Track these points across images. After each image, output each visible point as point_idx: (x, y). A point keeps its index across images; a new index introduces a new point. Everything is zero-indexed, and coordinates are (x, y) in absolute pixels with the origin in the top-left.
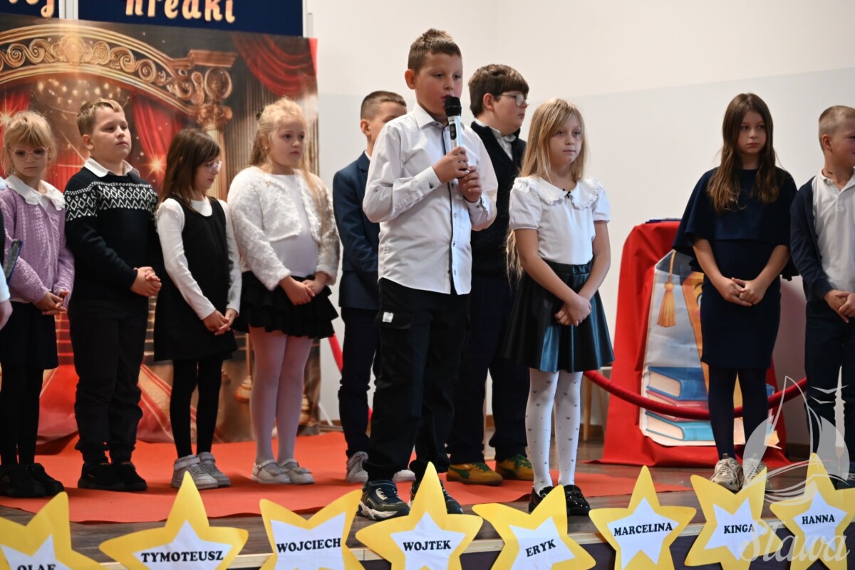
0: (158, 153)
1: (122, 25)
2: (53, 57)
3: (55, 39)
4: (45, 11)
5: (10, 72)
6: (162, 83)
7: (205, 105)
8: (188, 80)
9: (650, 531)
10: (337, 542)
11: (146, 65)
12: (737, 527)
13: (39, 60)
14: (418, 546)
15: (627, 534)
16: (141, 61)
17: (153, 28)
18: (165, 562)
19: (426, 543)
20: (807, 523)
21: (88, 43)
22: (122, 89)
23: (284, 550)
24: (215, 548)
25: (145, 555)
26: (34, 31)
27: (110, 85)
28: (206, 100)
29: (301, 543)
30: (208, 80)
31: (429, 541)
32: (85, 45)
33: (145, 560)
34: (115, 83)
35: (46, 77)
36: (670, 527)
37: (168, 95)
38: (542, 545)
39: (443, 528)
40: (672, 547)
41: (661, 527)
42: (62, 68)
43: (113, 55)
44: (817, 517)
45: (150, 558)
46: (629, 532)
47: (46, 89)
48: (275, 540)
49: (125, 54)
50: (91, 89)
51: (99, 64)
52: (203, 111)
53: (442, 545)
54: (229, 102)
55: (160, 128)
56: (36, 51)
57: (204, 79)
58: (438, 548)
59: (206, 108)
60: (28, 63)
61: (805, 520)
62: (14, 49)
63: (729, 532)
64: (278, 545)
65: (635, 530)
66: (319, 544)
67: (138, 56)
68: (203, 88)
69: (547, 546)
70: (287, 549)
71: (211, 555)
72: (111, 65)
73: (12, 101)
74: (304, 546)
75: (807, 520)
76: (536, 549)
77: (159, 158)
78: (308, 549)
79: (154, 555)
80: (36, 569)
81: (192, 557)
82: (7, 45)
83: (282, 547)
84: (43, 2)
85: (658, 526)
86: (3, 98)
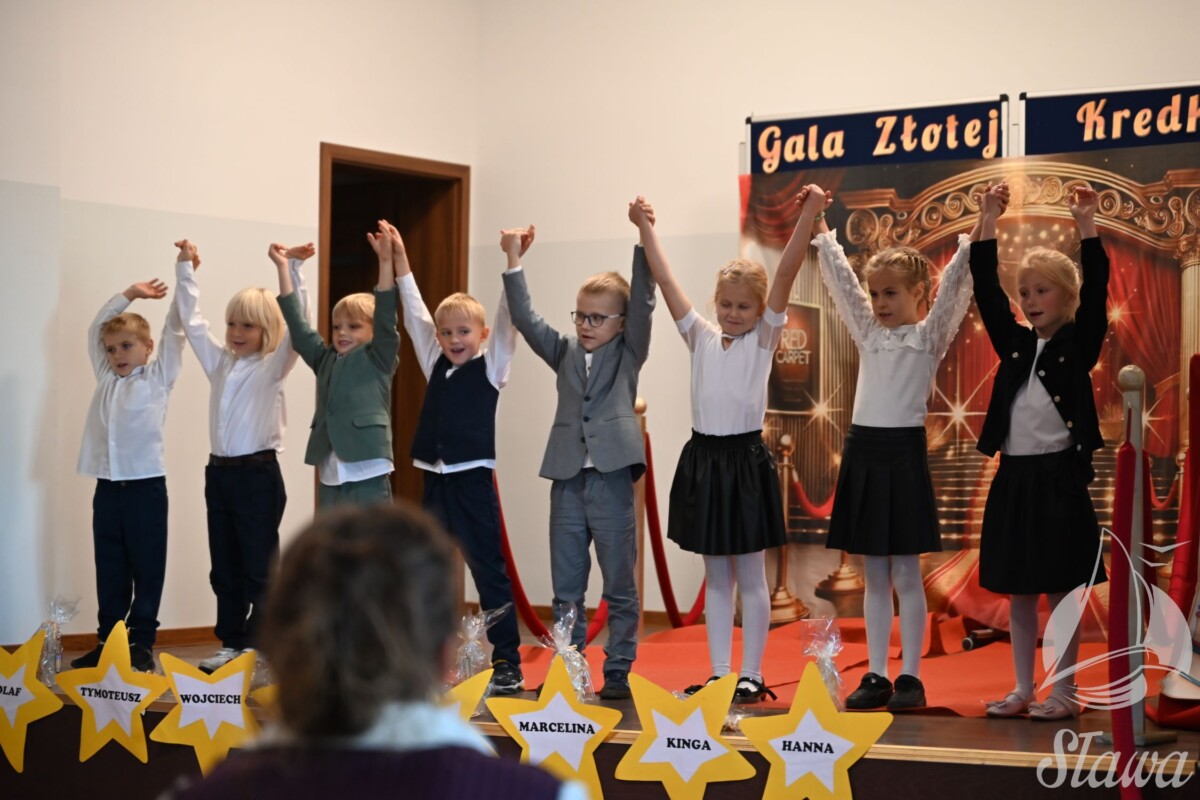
0: (1118, 299)
1: (1077, 154)
4: (988, 151)
5: (948, 224)
6: (1128, 215)
7: (1186, 236)
8: (1164, 208)
9: (567, 731)
10: (237, 699)
11: (1109, 196)
12: (684, 740)
15: (537, 730)
17: (1118, 150)
18: (97, 698)
20: (789, 749)
21: (1035, 181)
23: (188, 701)
24: (135, 690)
25: (84, 689)
26: (975, 176)
27: (1061, 225)
28: (1187, 229)
29: (205, 696)
30: (1190, 204)
32: (1031, 183)
33: (84, 694)
34: (1066, 223)
36: (591, 730)
37: (1134, 230)
40: (595, 754)
41: (581, 728)
43: (1066, 191)
44: (806, 744)
45: (87, 692)
46: (539, 728)
50: (1035, 233)
51: (1047, 203)
52: (1183, 244)
55: (1123, 270)
57: (1184, 204)
59: (1186, 239)
60: (967, 212)
61: (786, 746)
62: (953, 199)
63: (674, 746)
64: (182, 696)
65: (548, 727)
66: (221, 699)
68: (1182, 216)
70: (191, 701)
71: (130, 696)
74: (207, 698)
75: (789, 746)
77: (1119, 306)
78: (212, 702)
79: (90, 691)
80: (8, 690)
81: (116, 696)
82: (946, 196)
83: (185, 698)
84: (984, 141)
85: (577, 727)
86: (940, 255)
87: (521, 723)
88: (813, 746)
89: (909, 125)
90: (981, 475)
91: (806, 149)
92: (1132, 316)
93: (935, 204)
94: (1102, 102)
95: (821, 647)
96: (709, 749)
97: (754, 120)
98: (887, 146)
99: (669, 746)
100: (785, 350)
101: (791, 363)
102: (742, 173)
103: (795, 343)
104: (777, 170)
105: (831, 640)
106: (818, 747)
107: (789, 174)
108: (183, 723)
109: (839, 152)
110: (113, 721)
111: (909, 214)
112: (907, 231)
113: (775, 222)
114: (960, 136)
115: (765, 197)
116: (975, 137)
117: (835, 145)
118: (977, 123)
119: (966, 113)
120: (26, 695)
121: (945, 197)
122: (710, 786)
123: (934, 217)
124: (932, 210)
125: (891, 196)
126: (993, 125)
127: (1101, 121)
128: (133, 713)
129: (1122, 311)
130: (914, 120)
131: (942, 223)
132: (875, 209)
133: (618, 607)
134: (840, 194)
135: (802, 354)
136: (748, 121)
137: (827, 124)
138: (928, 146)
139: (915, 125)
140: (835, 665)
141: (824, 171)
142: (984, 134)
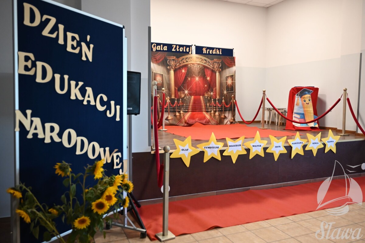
0: (208, 76)
1: (203, 55)
2: (191, 60)
4: (190, 53)
6: (209, 65)
8: (214, 64)
9: (299, 144)
10: (240, 145)
11: (207, 62)
12: (315, 143)
13: (189, 61)
14: (255, 146)
15: (294, 144)
17: (208, 55)
18: (208, 149)
20: (329, 142)
21: (197, 58)
22: (203, 66)
23: (230, 147)
24: (218, 146)
25: (205, 147)
26: (188, 56)
28: (217, 68)
29: (234, 145)
34: (201, 65)
35: (190, 64)
36: (302, 143)
37: (210, 67)
39: (260, 143)
40: (303, 147)
42: (193, 62)
43: (201, 60)
45: (206, 148)
47: (190, 66)
48: (229, 145)
49: (203, 60)
50: (197, 66)
51: (199, 62)
52: (216, 69)
53: (260, 146)
54: (220, 68)
55: (209, 72)
60: (187, 61)
62: (185, 59)
66: (237, 146)
67: (205, 60)
68: (216, 65)
71: (217, 147)
72: (201, 62)
76: (277, 147)
79: (207, 147)
80: (185, 150)
81: (213, 148)
84: (189, 51)
86: (183, 67)
89: (178, 47)
90: (190, 101)
91: (160, 48)
92: (210, 79)
94: (206, 48)
96: (318, 144)
97: (151, 42)
98: (174, 50)
100: (157, 81)
101: (158, 83)
103: (159, 80)
104: (155, 51)
106: (332, 141)
107: (157, 52)
108: (229, 151)
109: (166, 49)
110: (212, 153)
111: (178, 61)
112: (178, 63)
113: (155, 60)
114: (186, 50)
115: (154, 55)
117: (165, 48)
118: (188, 48)
119: (187, 46)
120: (190, 150)
121: (183, 59)
122: (318, 149)
124: (181, 61)
125: (175, 58)
126: (191, 49)
127: (206, 51)
128: (218, 151)
131: (183, 63)
132: (172, 59)
134: (166, 56)
137: (164, 45)
138: (181, 51)
141: (163, 52)
142: (189, 50)
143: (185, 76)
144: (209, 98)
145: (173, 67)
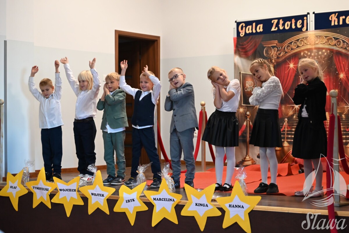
0: (342, 71)
1: (330, 29)
2: (306, 44)
3: (306, 38)
4: (304, 29)
5: (293, 50)
6: (345, 47)
9: (167, 201)
10: (75, 190)
11: (339, 41)
12: (200, 204)
13: (302, 45)
14: (95, 195)
15: (158, 200)
16: (337, 41)
17: (341, 28)
19: (97, 194)
20: (231, 207)
21: (318, 37)
22: (330, 51)
23: (62, 191)
26: (300, 36)
27: (325, 50)
29: (66, 189)
31: (98, 193)
32: (316, 38)
33: (33, 189)
34: (327, 49)
35: (303, 51)
36: (174, 200)
37: (347, 51)
38: (131, 200)
39: (102, 190)
40: (175, 207)
41: (171, 200)
42: (309, 47)
43: (327, 40)
44: (236, 206)
45: (34, 188)
46: (159, 200)
47: (303, 55)
49: (331, 39)
50: (318, 52)
51: (321, 44)
53: (102, 195)
55: (343, 63)
56: (301, 43)
58: (100, 196)
60: (298, 47)
61: (230, 206)
62: (294, 43)
63: (197, 206)
65: (161, 199)
66: (71, 190)
67: (336, 39)
69: (132, 200)
71: (46, 189)
72: (326, 44)
73: (293, 60)
74: (67, 190)
76: (129, 201)
77: (343, 73)
78: (68, 191)
80: (13, 187)
81: (42, 189)
82: (292, 42)
83: (61, 190)
84: (303, 26)
85: (169, 200)
86: (290, 59)
87: (154, 198)
88: (238, 206)
89: (281, 22)
91: (252, 30)
92: (347, 76)
93: (289, 45)
94: (337, 14)
95: (240, 176)
96: (207, 206)
97: (237, 21)
98: (275, 28)
99: (196, 205)
100: (247, 87)
101: (249, 91)
102: (234, 37)
103: (250, 85)
104: (244, 36)
105: (243, 174)
106: (239, 206)
107: (247, 37)
108: (60, 197)
109: (261, 30)
110: (42, 196)
111: (282, 47)
112: (281, 52)
113: (244, 51)
114: (296, 25)
115: (241, 43)
116: (300, 25)
117: (260, 28)
118: (301, 21)
119: (297, 18)
120: (18, 189)
122: (208, 218)
123: (289, 48)
124: (288, 46)
125: (276, 42)
126: (305, 21)
127: (336, 20)
128: (47, 194)
129: (344, 74)
130: (283, 20)
131: (291, 50)
132: (272, 46)
133: (188, 163)
134: (262, 42)
135: (252, 88)
136: (236, 22)
137: (258, 22)
138: (287, 28)
139: (283, 22)
140: (244, 181)
141: (257, 36)
142: (303, 24)
143: (294, 75)
144: (343, 116)
145: (273, 61)
